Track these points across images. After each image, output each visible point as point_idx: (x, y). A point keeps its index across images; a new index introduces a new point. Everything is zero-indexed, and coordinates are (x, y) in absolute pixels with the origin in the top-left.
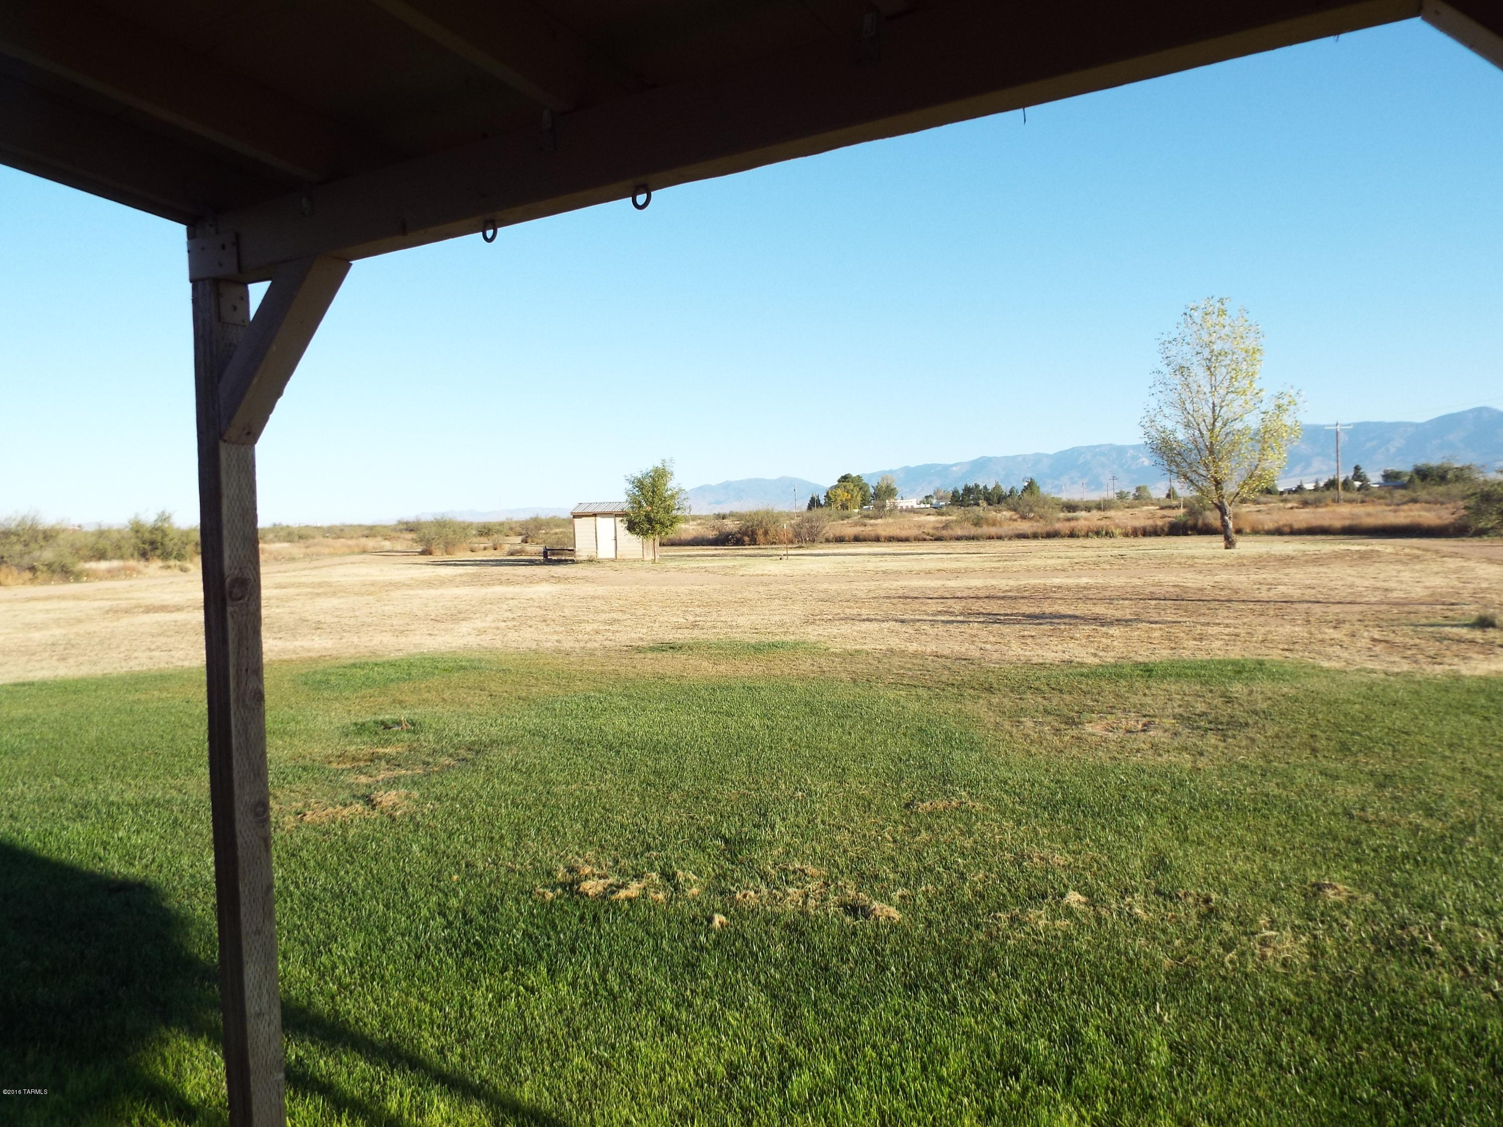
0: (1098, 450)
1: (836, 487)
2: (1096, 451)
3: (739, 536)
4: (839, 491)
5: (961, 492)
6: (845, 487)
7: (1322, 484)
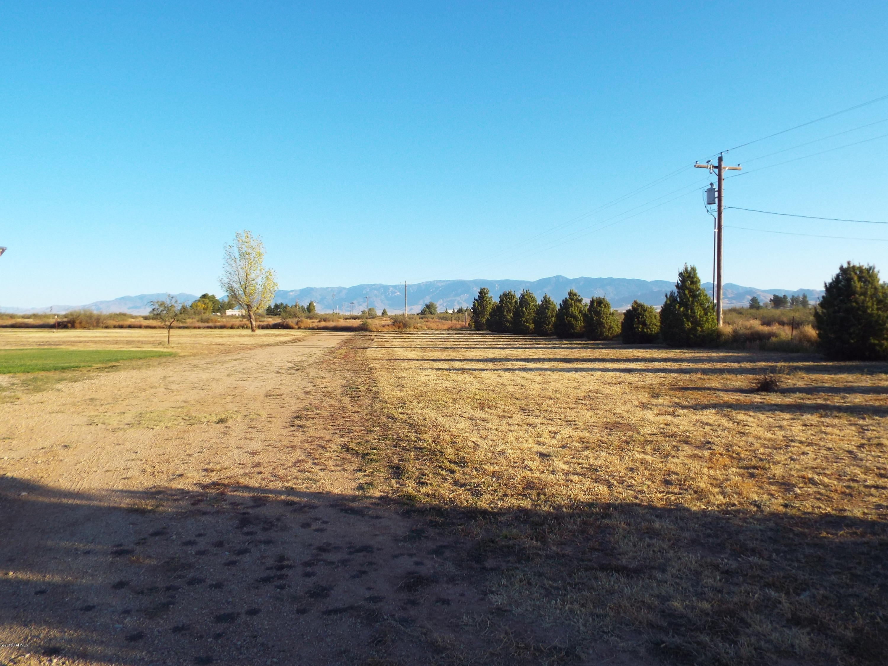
0: (373, 287)
1: (199, 301)
2: (372, 287)
3: (65, 323)
4: (199, 304)
5: (273, 307)
6: (203, 301)
7: (456, 311)
